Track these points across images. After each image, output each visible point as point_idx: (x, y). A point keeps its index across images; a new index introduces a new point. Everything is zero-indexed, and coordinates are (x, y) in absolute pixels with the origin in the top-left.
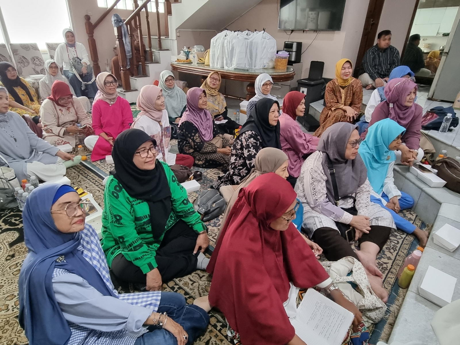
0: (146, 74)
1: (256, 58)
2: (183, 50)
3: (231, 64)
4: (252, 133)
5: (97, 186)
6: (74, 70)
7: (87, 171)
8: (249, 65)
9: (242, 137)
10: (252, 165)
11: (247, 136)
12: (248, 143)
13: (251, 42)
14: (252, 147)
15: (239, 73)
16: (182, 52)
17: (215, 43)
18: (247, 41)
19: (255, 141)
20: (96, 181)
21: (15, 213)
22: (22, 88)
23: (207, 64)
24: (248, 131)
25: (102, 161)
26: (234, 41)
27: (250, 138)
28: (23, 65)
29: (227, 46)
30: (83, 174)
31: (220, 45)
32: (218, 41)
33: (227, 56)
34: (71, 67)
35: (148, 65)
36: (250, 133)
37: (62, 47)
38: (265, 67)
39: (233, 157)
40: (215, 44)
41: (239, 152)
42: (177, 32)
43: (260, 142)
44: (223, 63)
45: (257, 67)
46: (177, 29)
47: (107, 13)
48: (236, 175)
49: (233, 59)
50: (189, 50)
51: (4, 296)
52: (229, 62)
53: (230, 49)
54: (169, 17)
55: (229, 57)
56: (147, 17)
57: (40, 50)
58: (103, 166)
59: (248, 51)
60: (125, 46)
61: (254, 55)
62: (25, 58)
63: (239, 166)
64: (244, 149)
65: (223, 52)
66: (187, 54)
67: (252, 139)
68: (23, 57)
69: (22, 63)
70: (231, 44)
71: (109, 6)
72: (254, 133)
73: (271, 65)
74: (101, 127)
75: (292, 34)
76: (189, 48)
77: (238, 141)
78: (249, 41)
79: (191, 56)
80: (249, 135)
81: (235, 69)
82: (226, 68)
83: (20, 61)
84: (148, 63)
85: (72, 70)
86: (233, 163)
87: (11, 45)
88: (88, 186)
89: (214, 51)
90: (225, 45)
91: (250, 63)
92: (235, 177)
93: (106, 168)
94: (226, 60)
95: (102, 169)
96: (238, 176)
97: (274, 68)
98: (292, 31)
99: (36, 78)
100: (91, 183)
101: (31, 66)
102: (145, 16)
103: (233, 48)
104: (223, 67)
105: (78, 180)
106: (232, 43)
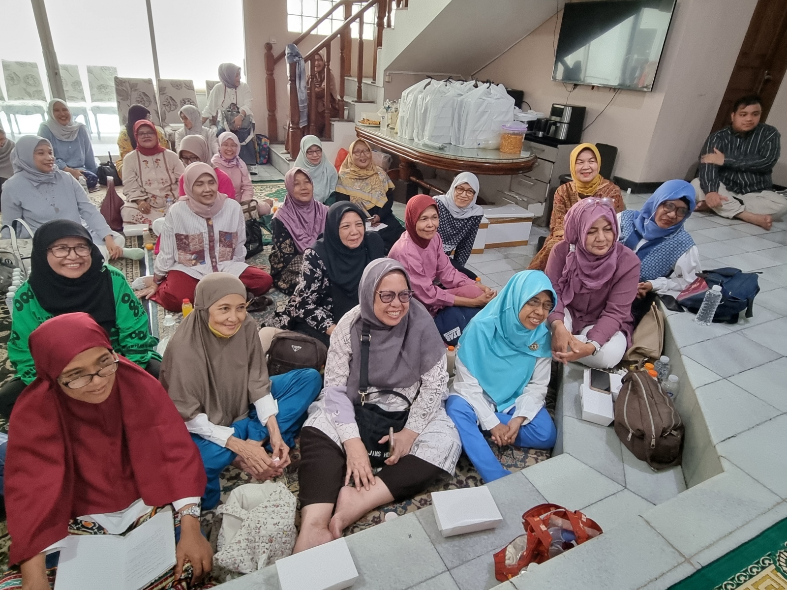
3: (422, 136)
6: (225, 123)
8: (456, 140)
17: (406, 99)
18: (456, 98)
26: (429, 98)
28: (169, 109)
31: (411, 103)
40: (405, 101)
43: (322, 270)
44: (413, 130)
45: (465, 145)
46: (385, 71)
47: (300, 39)
49: (426, 127)
52: (420, 131)
53: (423, 109)
54: (378, 50)
55: (420, 123)
56: (342, 50)
57: (196, 89)
59: (456, 115)
60: (298, 93)
62: (173, 99)
65: (414, 113)
67: (307, 263)
68: (171, 97)
69: (168, 105)
70: (424, 103)
72: (313, 253)
75: (575, 90)
78: (459, 99)
82: (416, 141)
83: (165, 103)
85: (223, 123)
87: (159, 80)
91: (457, 136)
94: (418, 126)
103: (426, 110)
104: (413, 139)
106: (425, 101)
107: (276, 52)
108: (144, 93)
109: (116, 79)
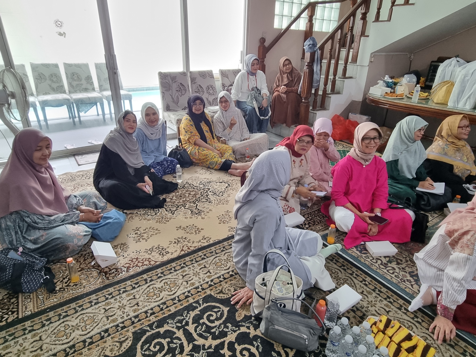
2: (382, 80)
5: (399, 309)
6: (254, 102)
16: (381, 82)
20: (389, 297)
23: (438, 101)
25: (361, 250)
30: (355, 276)
34: (252, 99)
35: (330, 96)
37: (243, 75)
46: (372, 54)
47: (281, 34)
50: (394, 80)
58: (369, 260)
60: (314, 75)
66: (391, 86)
68: (200, 85)
71: (284, 26)
76: (393, 78)
79: (400, 90)
83: (196, 90)
84: (330, 94)
85: (252, 103)
87: (191, 72)
93: (377, 266)
95: (374, 268)
99: (214, 111)
100: (385, 301)
101: (206, 95)
107: (267, 44)
108: (181, 83)
109: (160, 74)
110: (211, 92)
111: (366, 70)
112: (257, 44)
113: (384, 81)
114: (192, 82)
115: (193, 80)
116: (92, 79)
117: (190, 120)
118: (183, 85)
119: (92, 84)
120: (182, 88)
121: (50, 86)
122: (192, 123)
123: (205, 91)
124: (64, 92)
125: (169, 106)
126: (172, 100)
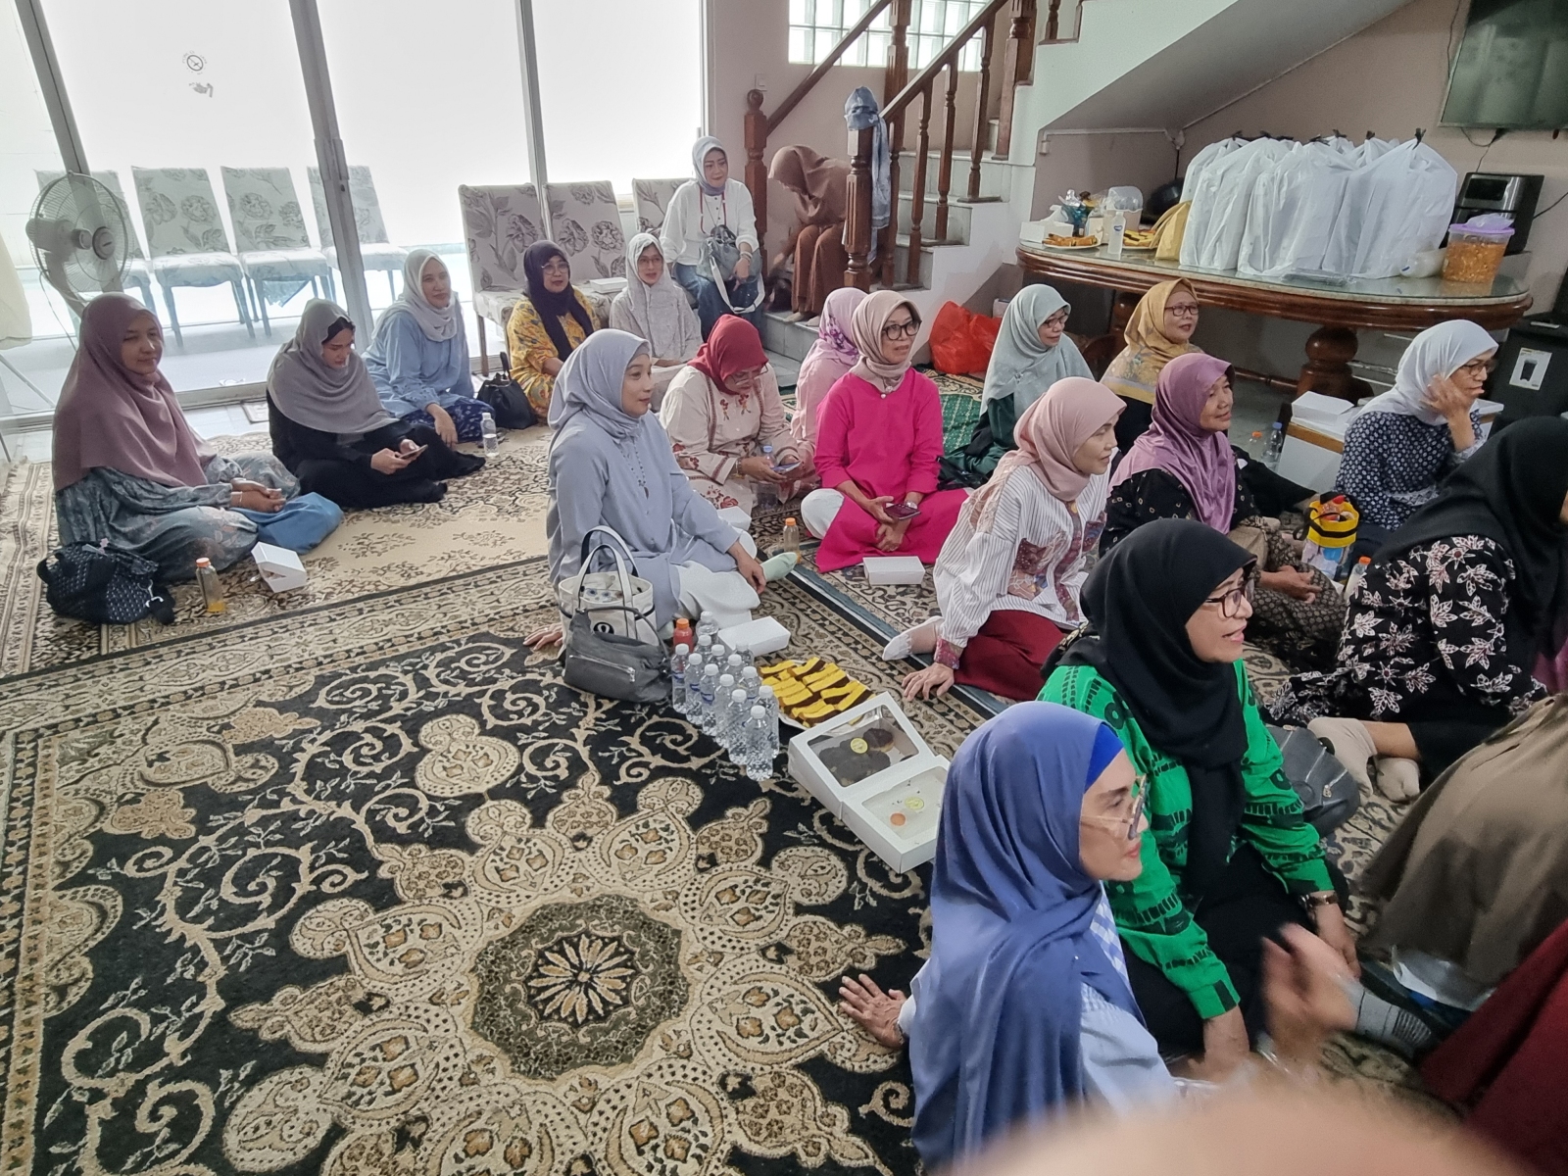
0: (917, 281)
1: (1375, 237)
2: (1060, 203)
3: (1271, 258)
4: (1486, 547)
5: (866, 658)
6: (714, 267)
7: (814, 605)
8: (1338, 265)
9: (1430, 554)
10: (1470, 662)
11: (1458, 555)
12: (1460, 581)
13: (1364, 184)
14: (1477, 598)
15: (1310, 292)
16: (1056, 209)
17: (1217, 183)
18: (1344, 175)
19: (1492, 576)
20: (857, 642)
21: (665, 720)
22: (576, 318)
23: (1166, 255)
24: (1465, 536)
25: (850, 573)
26: (1301, 178)
27: (1472, 563)
29: (1266, 194)
30: (809, 612)
31: (1236, 192)
32: (1230, 176)
33: (1259, 231)
34: (707, 259)
35: (929, 249)
36: (1475, 543)
37: (688, 193)
38: (1406, 273)
39: (1367, 617)
40: (1213, 189)
41: (1400, 604)
42: (1040, 141)
43: (1509, 581)
44: (1238, 253)
45: (1371, 273)
46: (1042, 131)
47: (813, 79)
48: (1380, 685)
49: (1285, 243)
50: (1085, 203)
51: (736, 987)
52: (1264, 250)
53: (1278, 204)
54: (1019, 88)
55: (1266, 234)
56: (951, 93)
57: (617, 199)
58: (858, 590)
59: (1345, 210)
60: (875, 192)
61: (1368, 227)
62: (579, 227)
63: (1397, 654)
64: (1435, 598)
65: (1245, 216)
66: (1078, 219)
67: (1482, 569)
68: (574, 222)
69: (569, 240)
70: (1284, 189)
71: (820, 59)
72: (1492, 545)
73: (1430, 262)
74: (845, 462)
75: (1499, 142)
76: (1085, 196)
77: (1403, 564)
78: (1355, 175)
79: (1093, 227)
80: (1470, 551)
81: (1291, 278)
82: (1246, 273)
83: (565, 236)
84: (931, 245)
85: (708, 269)
86: (1367, 639)
87: (548, 187)
88: (839, 657)
89: (1209, 212)
90: (1259, 191)
91: (1345, 254)
92: (1375, 693)
93: (870, 598)
94: (1254, 244)
95: (860, 602)
96: (1390, 688)
97: (1438, 276)
98: (1500, 132)
99: (609, 289)
100: (844, 648)
101: (592, 249)
102: (947, 87)
103: (1290, 206)
104: (1235, 269)
105: (800, 633)
106: (1289, 184)
107: (768, 108)
108: (521, 217)
109: (463, 190)
110: (608, 241)
111: (1030, 176)
112: (741, 109)
113: (1065, 207)
114: (551, 214)
115: (556, 208)
116: (299, 212)
117: (530, 310)
118: (526, 222)
119: (300, 225)
120: (524, 231)
121: (186, 231)
122: (536, 317)
123: (591, 239)
124: (226, 248)
125: (489, 278)
126: (496, 261)
